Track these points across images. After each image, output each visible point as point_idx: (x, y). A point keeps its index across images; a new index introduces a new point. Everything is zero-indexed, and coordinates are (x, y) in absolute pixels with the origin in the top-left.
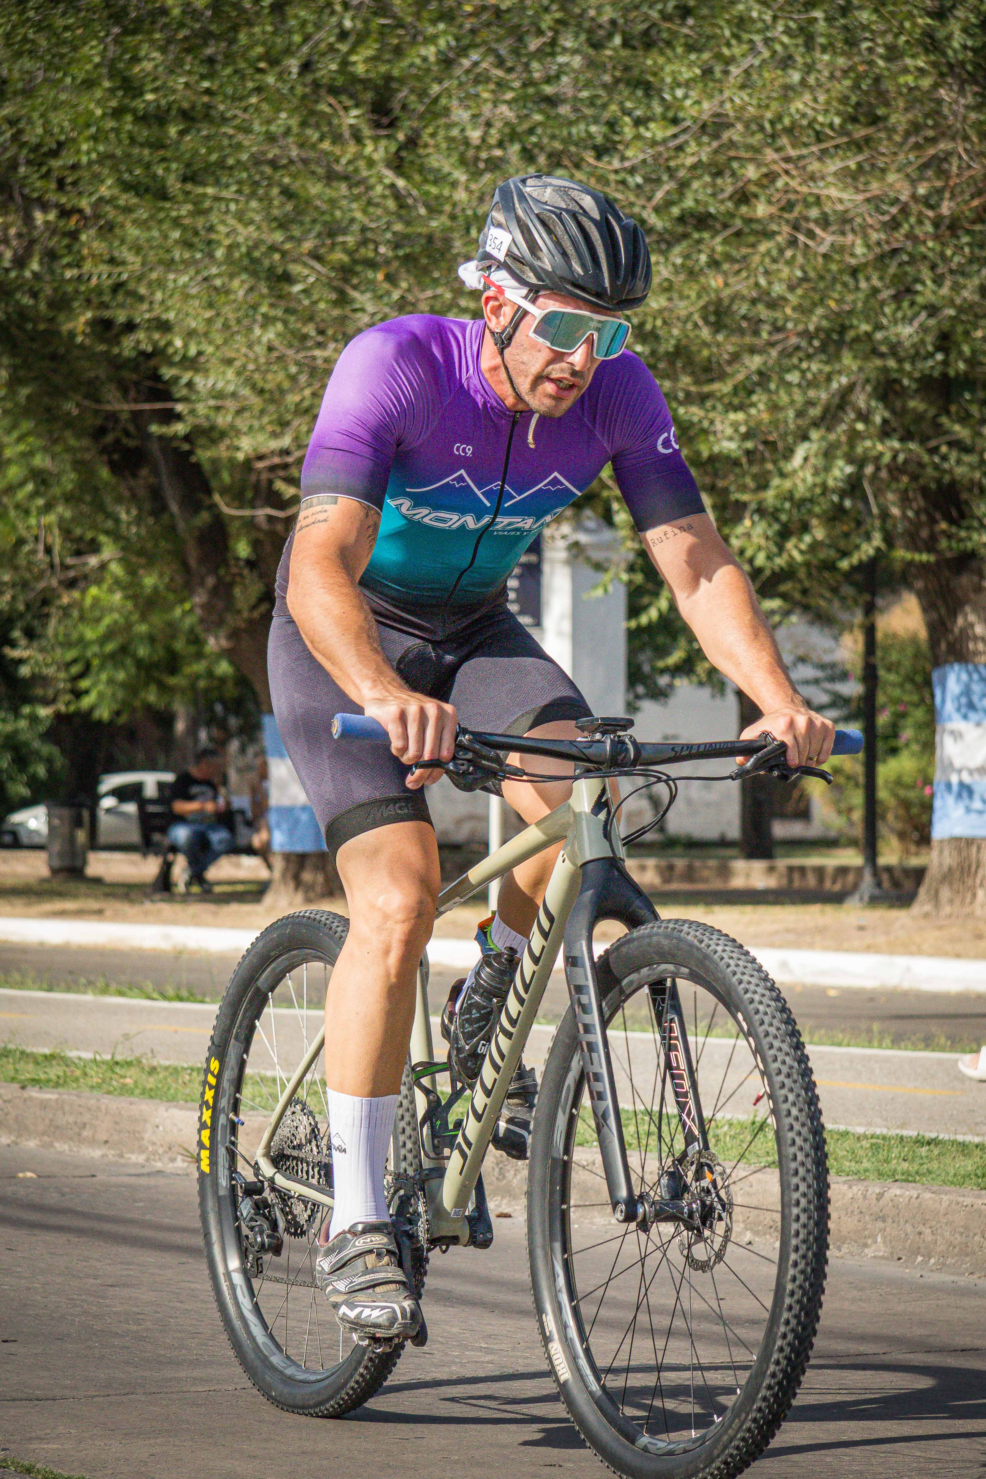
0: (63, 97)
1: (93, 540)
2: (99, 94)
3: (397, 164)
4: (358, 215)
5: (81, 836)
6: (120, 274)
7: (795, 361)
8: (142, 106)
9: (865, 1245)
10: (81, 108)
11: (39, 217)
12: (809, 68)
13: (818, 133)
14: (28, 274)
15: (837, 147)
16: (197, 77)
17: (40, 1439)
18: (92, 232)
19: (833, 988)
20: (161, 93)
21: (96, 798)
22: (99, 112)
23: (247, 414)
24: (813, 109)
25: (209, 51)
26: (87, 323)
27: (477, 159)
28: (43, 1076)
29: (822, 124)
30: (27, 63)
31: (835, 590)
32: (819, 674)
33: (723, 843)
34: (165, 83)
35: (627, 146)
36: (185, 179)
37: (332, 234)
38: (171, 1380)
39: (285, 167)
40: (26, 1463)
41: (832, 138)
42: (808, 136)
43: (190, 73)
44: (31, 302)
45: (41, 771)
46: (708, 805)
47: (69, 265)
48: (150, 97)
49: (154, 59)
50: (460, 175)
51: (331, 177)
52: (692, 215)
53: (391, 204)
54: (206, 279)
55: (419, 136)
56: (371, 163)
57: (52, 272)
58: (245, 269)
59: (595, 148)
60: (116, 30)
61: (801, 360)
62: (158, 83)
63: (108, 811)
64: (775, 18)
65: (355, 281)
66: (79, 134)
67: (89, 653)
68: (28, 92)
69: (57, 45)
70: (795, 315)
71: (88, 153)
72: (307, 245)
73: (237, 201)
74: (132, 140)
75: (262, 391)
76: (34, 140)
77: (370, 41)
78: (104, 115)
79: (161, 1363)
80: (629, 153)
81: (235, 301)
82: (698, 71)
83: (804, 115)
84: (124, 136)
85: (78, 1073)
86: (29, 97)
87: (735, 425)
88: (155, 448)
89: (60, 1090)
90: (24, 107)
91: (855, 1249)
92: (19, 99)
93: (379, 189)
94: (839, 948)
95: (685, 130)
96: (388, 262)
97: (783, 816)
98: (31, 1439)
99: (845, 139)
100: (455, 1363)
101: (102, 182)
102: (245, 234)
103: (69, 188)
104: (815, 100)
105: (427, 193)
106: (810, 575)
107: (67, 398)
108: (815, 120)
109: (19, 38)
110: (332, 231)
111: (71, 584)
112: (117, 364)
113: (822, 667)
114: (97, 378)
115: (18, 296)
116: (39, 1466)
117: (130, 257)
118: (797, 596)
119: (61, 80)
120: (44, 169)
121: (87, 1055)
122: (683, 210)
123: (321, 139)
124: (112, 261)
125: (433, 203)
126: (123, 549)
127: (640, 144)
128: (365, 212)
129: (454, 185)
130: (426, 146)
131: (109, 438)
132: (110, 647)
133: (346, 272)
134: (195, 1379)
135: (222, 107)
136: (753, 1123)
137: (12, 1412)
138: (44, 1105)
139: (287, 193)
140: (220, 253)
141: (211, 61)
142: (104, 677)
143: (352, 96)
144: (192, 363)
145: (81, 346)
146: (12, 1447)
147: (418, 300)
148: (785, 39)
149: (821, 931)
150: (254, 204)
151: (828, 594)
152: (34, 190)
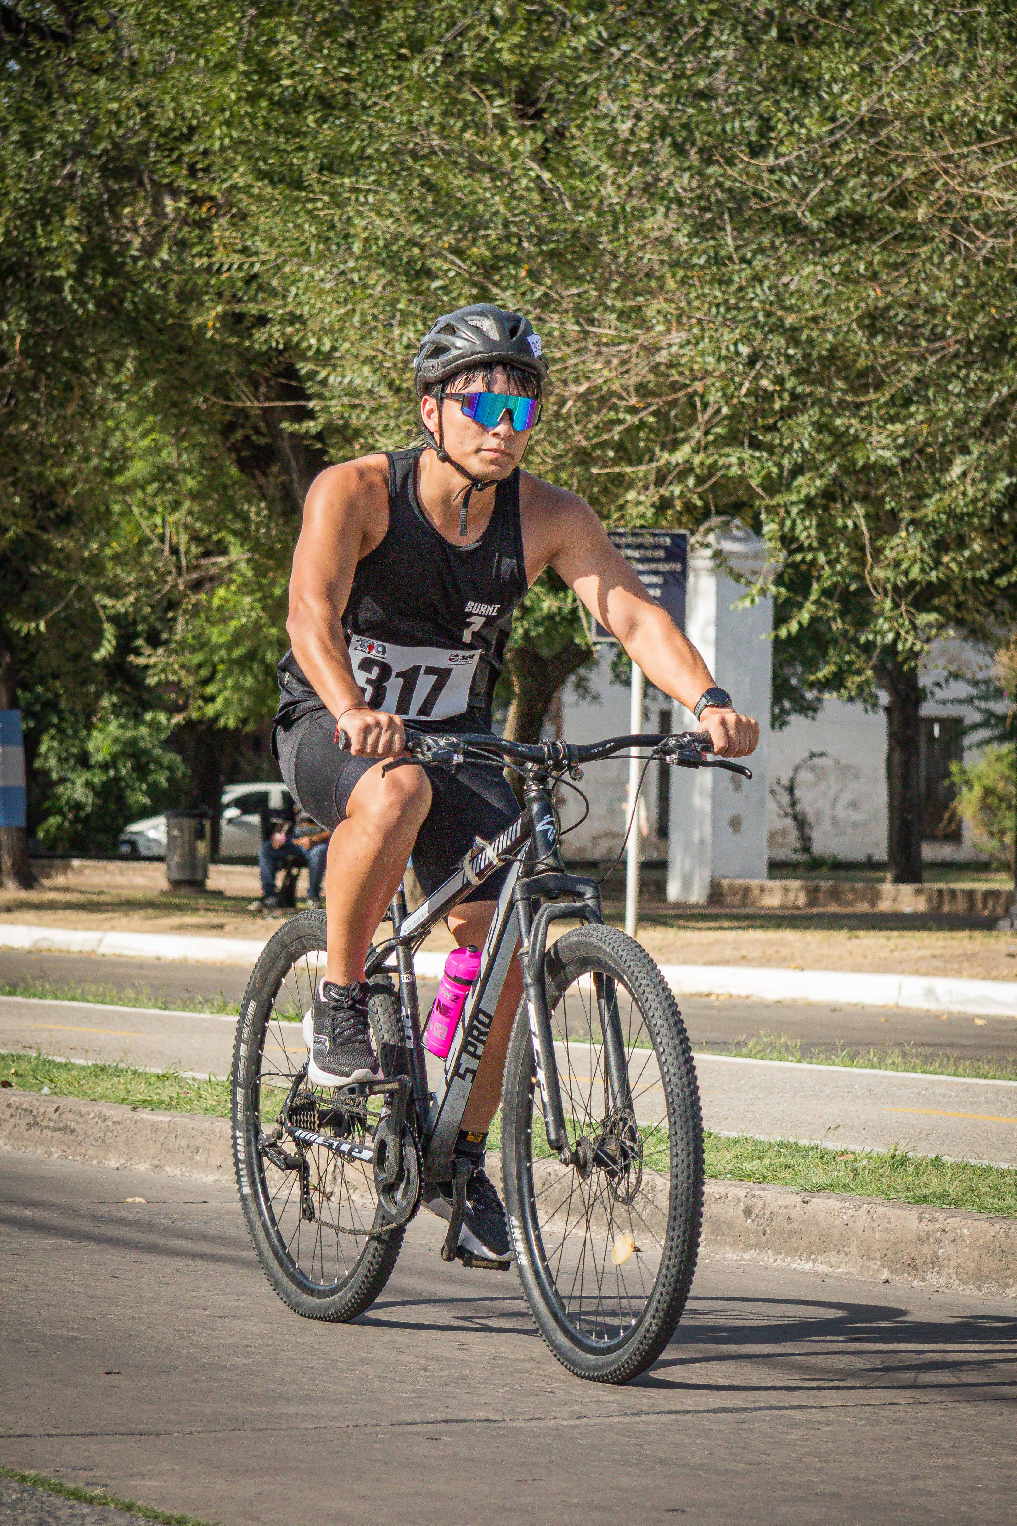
0: (195, 80)
1: (220, 541)
2: (234, 77)
3: (543, 156)
4: (502, 209)
5: (202, 848)
6: (252, 265)
7: (954, 368)
8: (278, 91)
9: (1007, 1285)
10: (215, 92)
11: (169, 204)
12: (971, 64)
13: (979, 132)
14: (157, 263)
15: (999, 145)
16: (335, 62)
17: (141, 1475)
18: (223, 221)
19: (980, 1017)
20: (297, 79)
21: (220, 809)
22: (233, 96)
23: (382, 413)
24: (975, 106)
25: (349, 35)
26: (217, 316)
27: (626, 152)
28: (155, 1098)
29: (983, 123)
30: (158, 44)
31: (991, 604)
32: (974, 692)
33: (870, 865)
34: (302, 67)
35: (781, 142)
36: (322, 169)
37: (475, 229)
38: (280, 1416)
39: (425, 157)
40: (127, 1500)
41: (994, 137)
42: (970, 135)
43: (329, 57)
44: (159, 292)
45: (162, 779)
46: (854, 825)
47: (200, 255)
48: (286, 82)
49: (291, 42)
50: (607, 168)
51: (474, 168)
52: (849, 216)
53: (536, 197)
54: (343, 273)
55: (566, 128)
56: (515, 155)
57: (182, 262)
58: (383, 264)
59: (750, 144)
60: (252, 12)
61: (959, 368)
62: (296, 68)
63: (230, 821)
64: (936, 13)
65: (497, 277)
66: (213, 118)
67: (216, 658)
68: (160, 75)
69: (190, 26)
70: (954, 323)
71: (222, 139)
72: (449, 239)
73: (376, 193)
74: (267, 125)
75: (399, 390)
76: (164, 124)
77: (516, 28)
78: (239, 99)
79: (269, 1398)
80: (783, 149)
81: (371, 295)
82: (856, 68)
83: (965, 113)
84: (259, 121)
85: (192, 1095)
86: (159, 80)
87: (893, 436)
88: (286, 445)
89: (173, 1111)
90: (156, 89)
91: (995, 1289)
92: (150, 81)
93: (524, 182)
94: (987, 977)
95: (841, 127)
96: (530, 257)
97: (933, 838)
98: (131, 1475)
99: (1008, 138)
100: (576, 1402)
101: (235, 168)
102: (384, 226)
103: (200, 174)
104: (977, 98)
105: (573, 188)
106: (964, 589)
107: (195, 393)
108: (976, 118)
109: (151, 18)
110: (475, 225)
111: (196, 586)
112: (247, 357)
113: (976, 684)
114: (226, 372)
115: (146, 285)
116: (140, 1503)
117: (263, 247)
118: (952, 610)
119: (194, 63)
120: (176, 154)
121: (203, 1076)
122: (839, 209)
123: (464, 130)
124: (244, 250)
125: (579, 198)
126: (252, 550)
127: (793, 139)
128: (507, 204)
129: (601, 179)
130: (573, 137)
131: (239, 435)
132: (238, 652)
133: (489, 268)
134: (305, 1415)
135: (362, 96)
136: (894, 1157)
137: (114, 1447)
138: (155, 1128)
139: (428, 184)
140: (357, 247)
141: (351, 45)
142: (230, 682)
143: (497, 85)
144: (326, 358)
145: (212, 340)
146: (112, 1483)
147: (562, 297)
148: (947, 34)
149: (969, 957)
150: (393, 196)
151: (983, 609)
152: (165, 176)
